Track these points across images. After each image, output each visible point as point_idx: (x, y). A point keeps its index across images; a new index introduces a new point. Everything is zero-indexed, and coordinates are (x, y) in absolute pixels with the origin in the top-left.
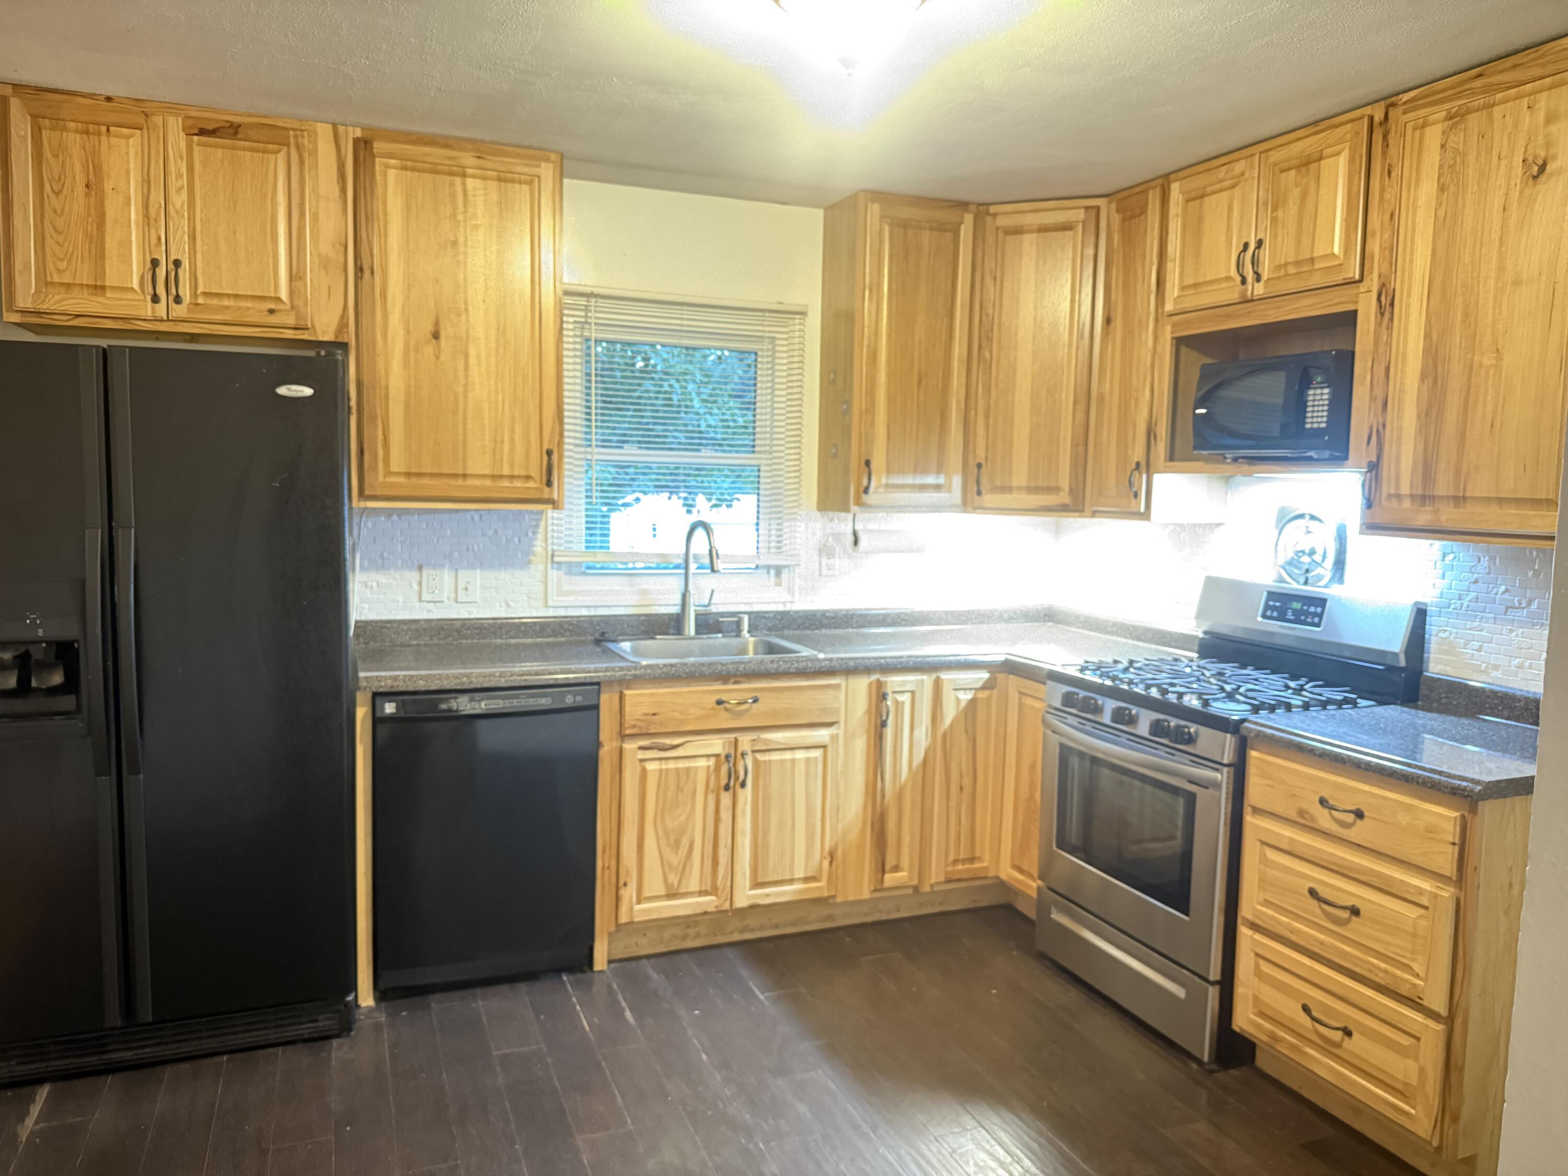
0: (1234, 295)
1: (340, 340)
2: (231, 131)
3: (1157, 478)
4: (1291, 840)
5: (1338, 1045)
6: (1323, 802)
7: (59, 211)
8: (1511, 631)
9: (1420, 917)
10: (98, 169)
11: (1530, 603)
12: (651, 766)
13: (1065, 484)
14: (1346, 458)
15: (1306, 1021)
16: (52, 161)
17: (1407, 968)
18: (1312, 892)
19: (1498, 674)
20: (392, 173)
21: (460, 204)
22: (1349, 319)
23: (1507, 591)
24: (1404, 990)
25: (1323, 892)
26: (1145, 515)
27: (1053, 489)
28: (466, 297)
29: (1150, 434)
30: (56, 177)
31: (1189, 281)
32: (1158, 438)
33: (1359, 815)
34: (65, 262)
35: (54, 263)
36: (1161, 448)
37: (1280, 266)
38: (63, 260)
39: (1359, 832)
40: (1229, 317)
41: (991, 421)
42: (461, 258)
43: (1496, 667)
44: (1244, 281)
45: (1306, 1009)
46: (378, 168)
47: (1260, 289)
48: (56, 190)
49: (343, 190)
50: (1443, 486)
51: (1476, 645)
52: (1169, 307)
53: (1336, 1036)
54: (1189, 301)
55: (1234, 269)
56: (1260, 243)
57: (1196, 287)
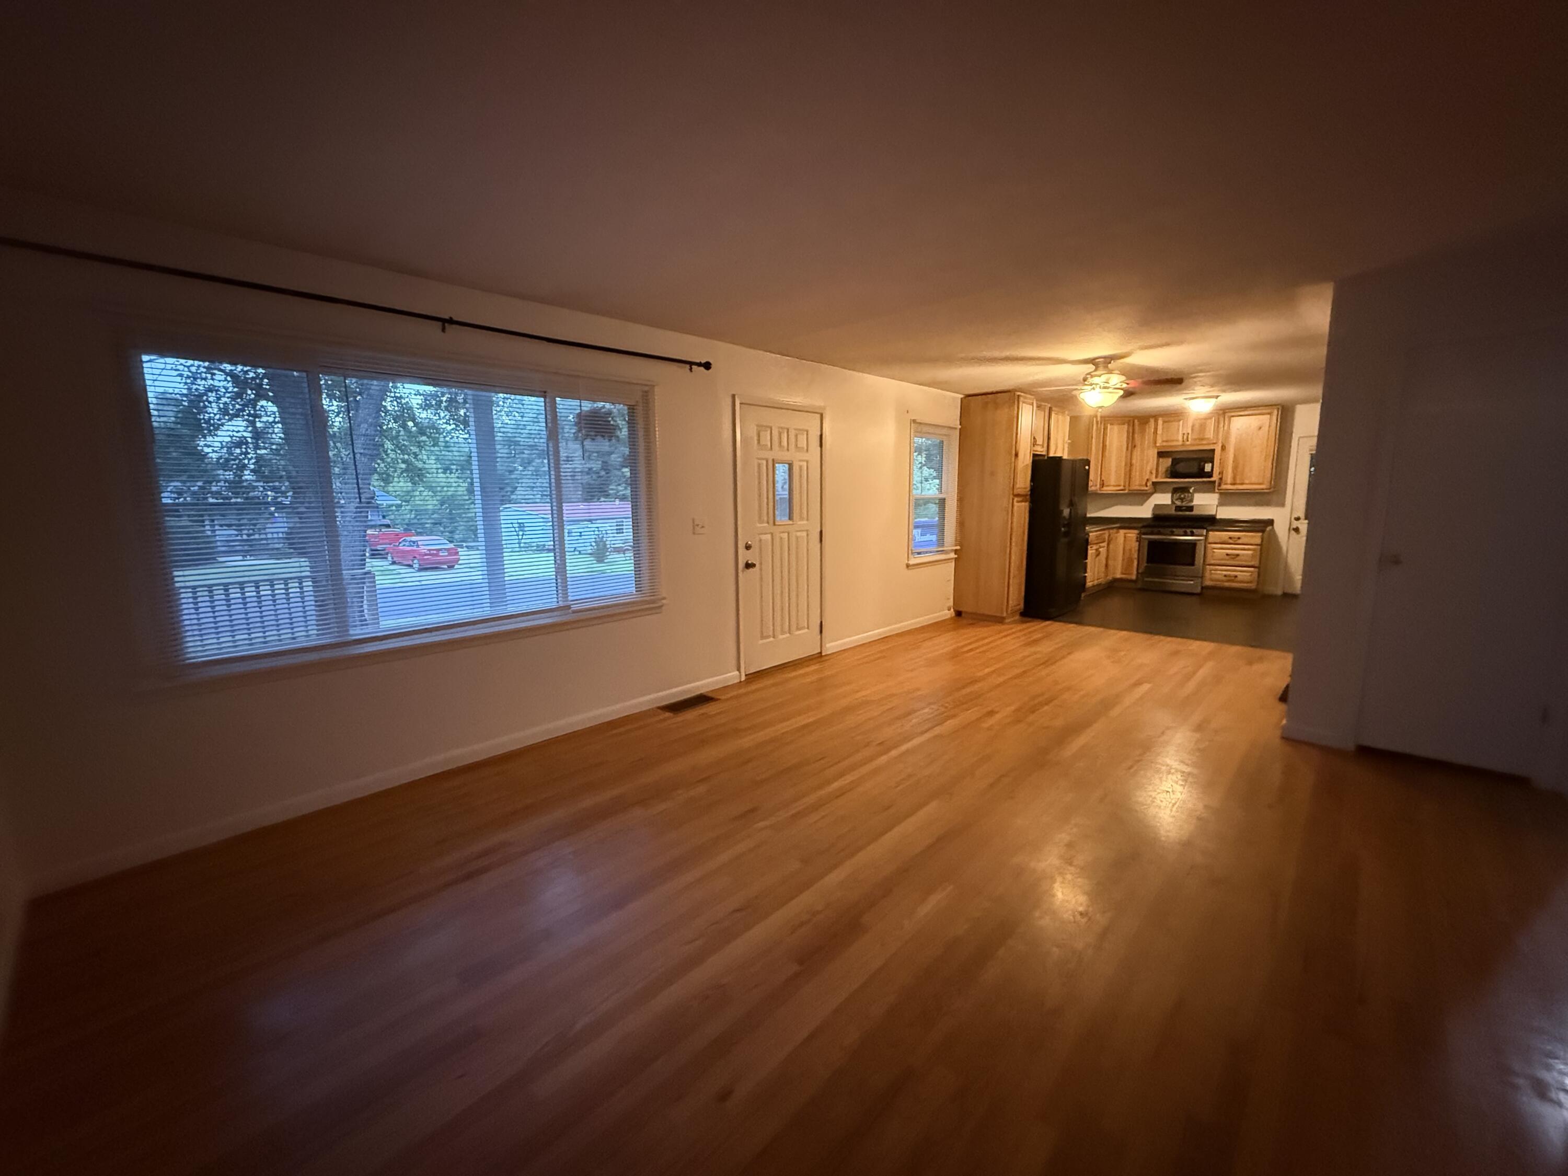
0: (1181, 444)
4: (1221, 547)
5: (1234, 580)
6: (1231, 538)
9: (1254, 552)
13: (1122, 484)
15: (1225, 578)
17: (1251, 562)
18: (1227, 555)
22: (1213, 451)
24: (1250, 565)
25: (1229, 554)
27: (1120, 486)
29: (1151, 473)
31: (1165, 439)
32: (1153, 473)
33: (1239, 539)
37: (1194, 439)
39: (1240, 541)
40: (1178, 448)
44: (1183, 441)
45: (1226, 576)
47: (1188, 443)
50: (1238, 482)
52: (1158, 445)
53: (1233, 578)
54: (1165, 444)
55: (1180, 438)
56: (1188, 434)
57: (1166, 441)
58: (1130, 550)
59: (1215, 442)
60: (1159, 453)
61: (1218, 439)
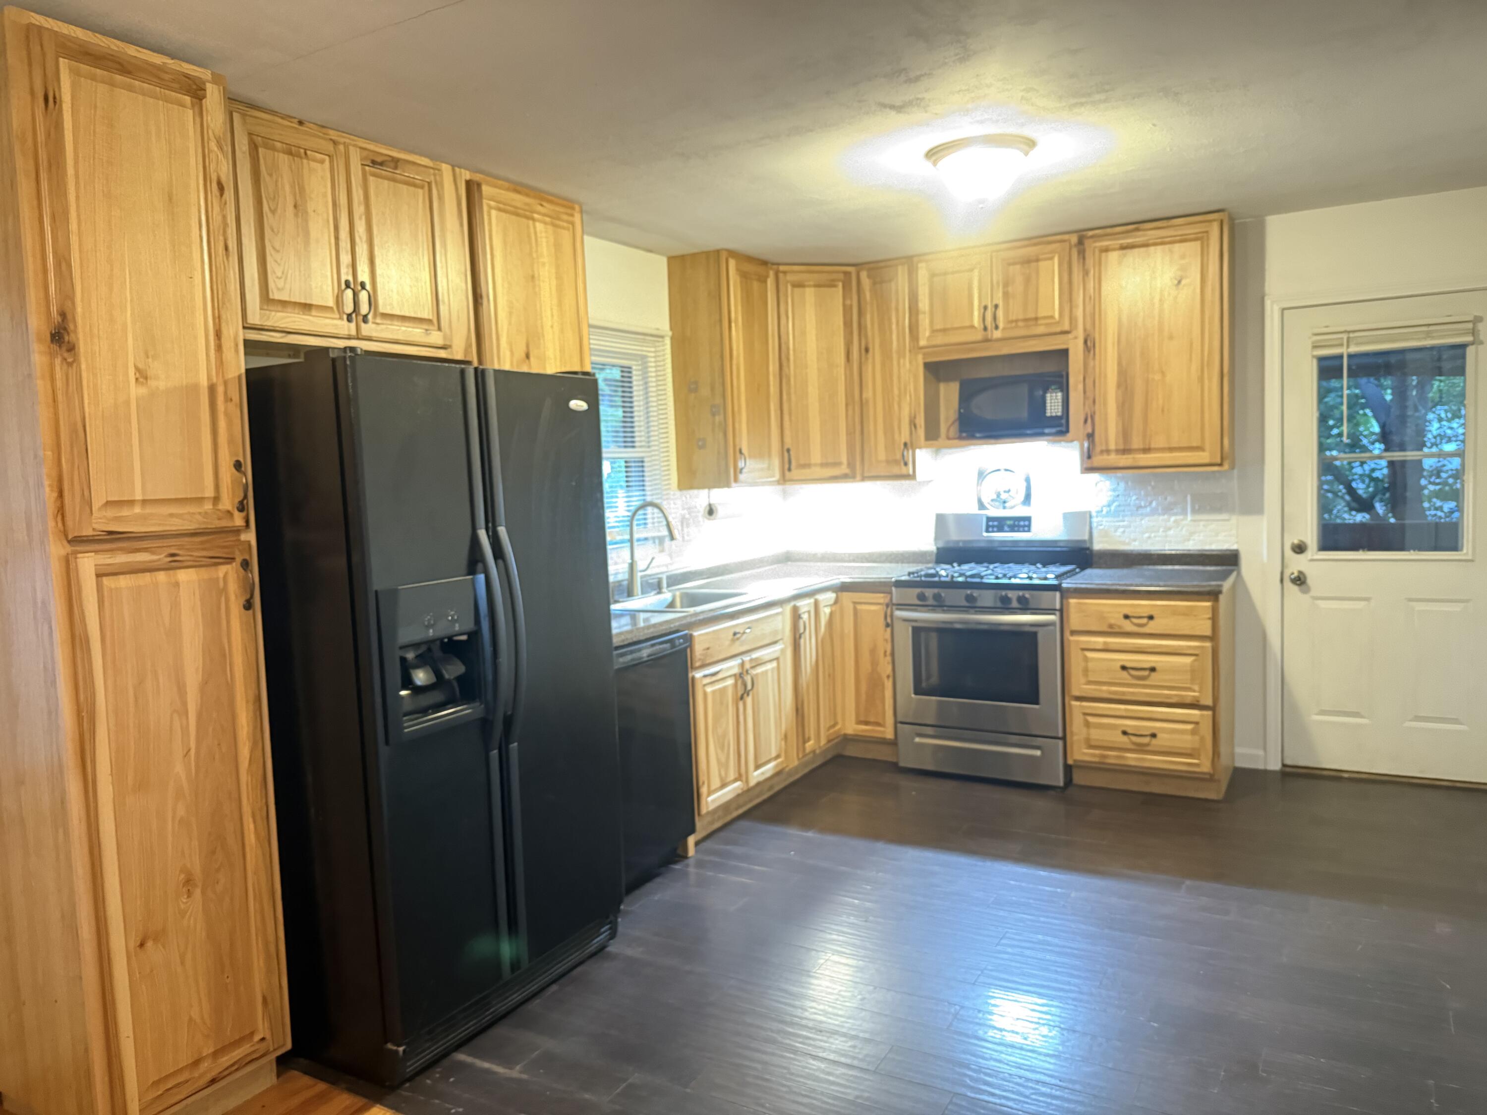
0: (979, 336)
1: (467, 359)
2: (392, 165)
3: (918, 451)
4: (1105, 643)
5: (1148, 745)
6: (1126, 617)
7: (275, 230)
8: (1141, 520)
9: (1195, 660)
10: (302, 189)
11: (1151, 503)
12: (709, 689)
13: (844, 459)
14: (1067, 431)
15: (1125, 739)
16: (267, 178)
17: (1190, 689)
18: (1124, 668)
19: (1137, 543)
20: (494, 213)
21: (534, 244)
22: (1064, 353)
23: (1137, 499)
24: (1188, 701)
25: (1128, 665)
26: (912, 477)
27: (837, 464)
28: (542, 322)
29: (913, 424)
30: (272, 197)
31: (938, 326)
32: (918, 426)
33: (1151, 618)
34: (283, 280)
35: (274, 281)
36: (921, 432)
37: (1012, 322)
38: (281, 278)
39: (1152, 627)
40: (973, 350)
41: (793, 418)
42: (537, 289)
43: (1135, 540)
44: (985, 329)
45: (1125, 733)
46: (485, 208)
47: (997, 334)
48: (272, 208)
49: (462, 225)
50: (1136, 443)
51: (1121, 530)
52: (922, 343)
53: (1146, 740)
54: (940, 340)
55: (976, 321)
56: (996, 306)
57: (944, 330)
58: (873, 651)
59: (1066, 327)
60: (928, 366)
61: (1072, 319)
